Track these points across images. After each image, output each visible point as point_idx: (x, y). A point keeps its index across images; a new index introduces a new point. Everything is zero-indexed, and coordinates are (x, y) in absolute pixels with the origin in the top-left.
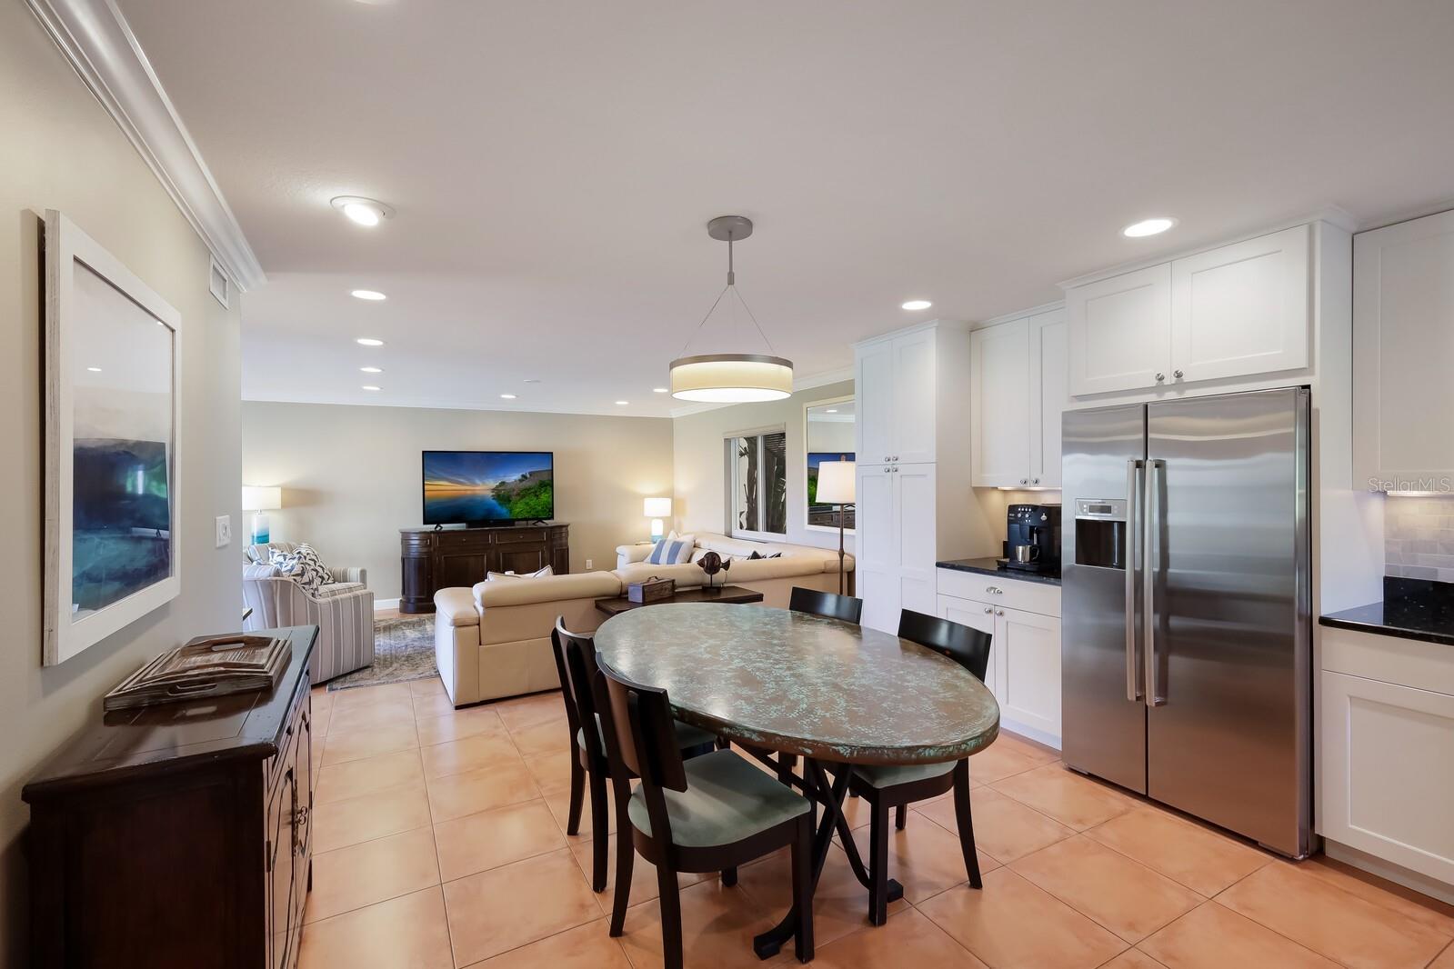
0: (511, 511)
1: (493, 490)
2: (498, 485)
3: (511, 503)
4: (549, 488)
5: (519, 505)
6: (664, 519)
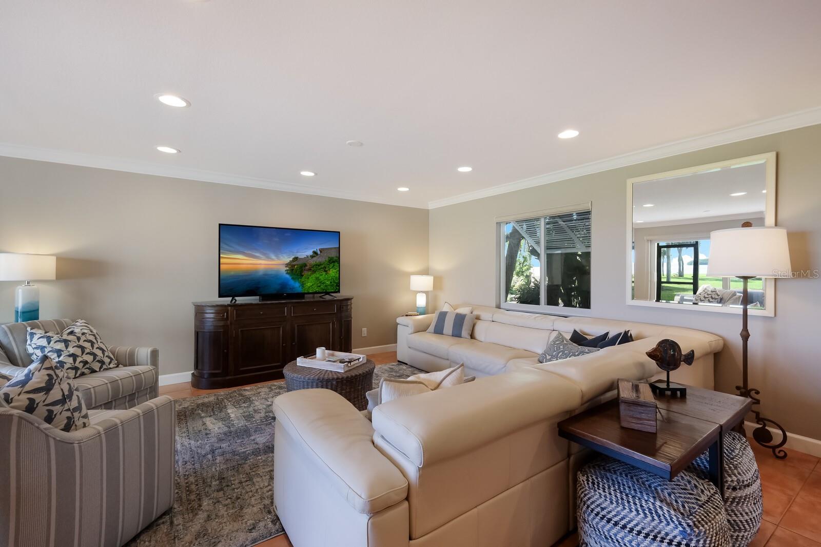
0: (303, 285)
1: (287, 265)
2: (291, 259)
3: (303, 278)
4: (336, 264)
5: (310, 279)
6: (427, 293)
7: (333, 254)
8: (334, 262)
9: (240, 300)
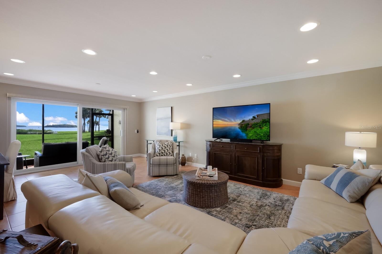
0: (247, 135)
1: (239, 124)
2: (241, 121)
3: (247, 131)
4: (268, 123)
5: (251, 132)
7: (266, 117)
8: (266, 122)
9: (224, 140)
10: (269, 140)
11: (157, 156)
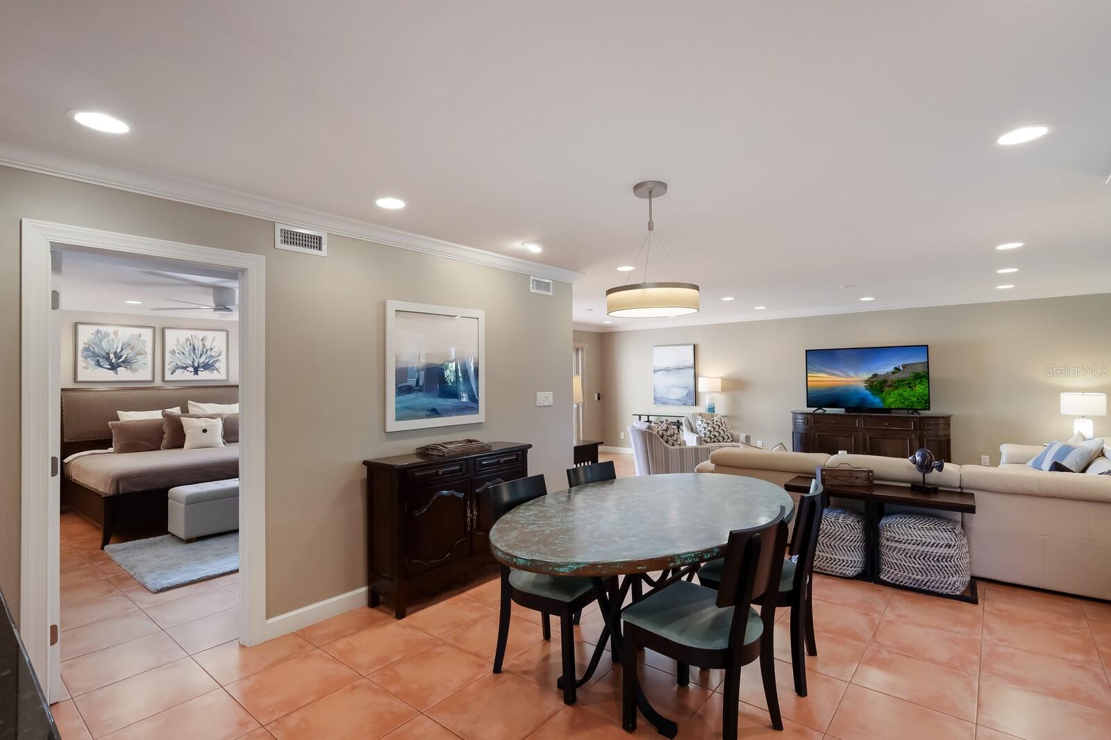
0: (883, 400)
1: (866, 381)
2: (870, 376)
3: (884, 393)
4: (925, 380)
5: (892, 395)
6: (1095, 419)
7: (920, 370)
8: (921, 377)
9: (829, 410)
10: (929, 409)
11: (707, 442)
